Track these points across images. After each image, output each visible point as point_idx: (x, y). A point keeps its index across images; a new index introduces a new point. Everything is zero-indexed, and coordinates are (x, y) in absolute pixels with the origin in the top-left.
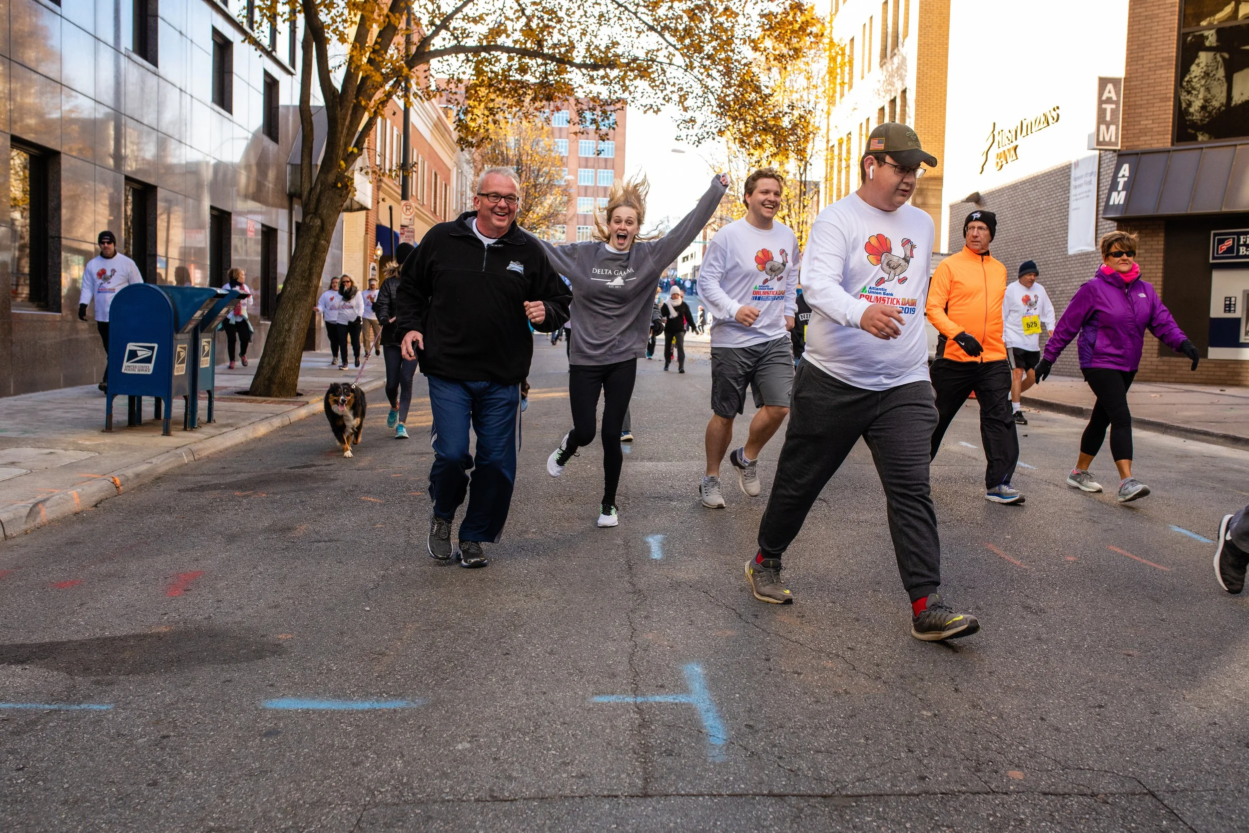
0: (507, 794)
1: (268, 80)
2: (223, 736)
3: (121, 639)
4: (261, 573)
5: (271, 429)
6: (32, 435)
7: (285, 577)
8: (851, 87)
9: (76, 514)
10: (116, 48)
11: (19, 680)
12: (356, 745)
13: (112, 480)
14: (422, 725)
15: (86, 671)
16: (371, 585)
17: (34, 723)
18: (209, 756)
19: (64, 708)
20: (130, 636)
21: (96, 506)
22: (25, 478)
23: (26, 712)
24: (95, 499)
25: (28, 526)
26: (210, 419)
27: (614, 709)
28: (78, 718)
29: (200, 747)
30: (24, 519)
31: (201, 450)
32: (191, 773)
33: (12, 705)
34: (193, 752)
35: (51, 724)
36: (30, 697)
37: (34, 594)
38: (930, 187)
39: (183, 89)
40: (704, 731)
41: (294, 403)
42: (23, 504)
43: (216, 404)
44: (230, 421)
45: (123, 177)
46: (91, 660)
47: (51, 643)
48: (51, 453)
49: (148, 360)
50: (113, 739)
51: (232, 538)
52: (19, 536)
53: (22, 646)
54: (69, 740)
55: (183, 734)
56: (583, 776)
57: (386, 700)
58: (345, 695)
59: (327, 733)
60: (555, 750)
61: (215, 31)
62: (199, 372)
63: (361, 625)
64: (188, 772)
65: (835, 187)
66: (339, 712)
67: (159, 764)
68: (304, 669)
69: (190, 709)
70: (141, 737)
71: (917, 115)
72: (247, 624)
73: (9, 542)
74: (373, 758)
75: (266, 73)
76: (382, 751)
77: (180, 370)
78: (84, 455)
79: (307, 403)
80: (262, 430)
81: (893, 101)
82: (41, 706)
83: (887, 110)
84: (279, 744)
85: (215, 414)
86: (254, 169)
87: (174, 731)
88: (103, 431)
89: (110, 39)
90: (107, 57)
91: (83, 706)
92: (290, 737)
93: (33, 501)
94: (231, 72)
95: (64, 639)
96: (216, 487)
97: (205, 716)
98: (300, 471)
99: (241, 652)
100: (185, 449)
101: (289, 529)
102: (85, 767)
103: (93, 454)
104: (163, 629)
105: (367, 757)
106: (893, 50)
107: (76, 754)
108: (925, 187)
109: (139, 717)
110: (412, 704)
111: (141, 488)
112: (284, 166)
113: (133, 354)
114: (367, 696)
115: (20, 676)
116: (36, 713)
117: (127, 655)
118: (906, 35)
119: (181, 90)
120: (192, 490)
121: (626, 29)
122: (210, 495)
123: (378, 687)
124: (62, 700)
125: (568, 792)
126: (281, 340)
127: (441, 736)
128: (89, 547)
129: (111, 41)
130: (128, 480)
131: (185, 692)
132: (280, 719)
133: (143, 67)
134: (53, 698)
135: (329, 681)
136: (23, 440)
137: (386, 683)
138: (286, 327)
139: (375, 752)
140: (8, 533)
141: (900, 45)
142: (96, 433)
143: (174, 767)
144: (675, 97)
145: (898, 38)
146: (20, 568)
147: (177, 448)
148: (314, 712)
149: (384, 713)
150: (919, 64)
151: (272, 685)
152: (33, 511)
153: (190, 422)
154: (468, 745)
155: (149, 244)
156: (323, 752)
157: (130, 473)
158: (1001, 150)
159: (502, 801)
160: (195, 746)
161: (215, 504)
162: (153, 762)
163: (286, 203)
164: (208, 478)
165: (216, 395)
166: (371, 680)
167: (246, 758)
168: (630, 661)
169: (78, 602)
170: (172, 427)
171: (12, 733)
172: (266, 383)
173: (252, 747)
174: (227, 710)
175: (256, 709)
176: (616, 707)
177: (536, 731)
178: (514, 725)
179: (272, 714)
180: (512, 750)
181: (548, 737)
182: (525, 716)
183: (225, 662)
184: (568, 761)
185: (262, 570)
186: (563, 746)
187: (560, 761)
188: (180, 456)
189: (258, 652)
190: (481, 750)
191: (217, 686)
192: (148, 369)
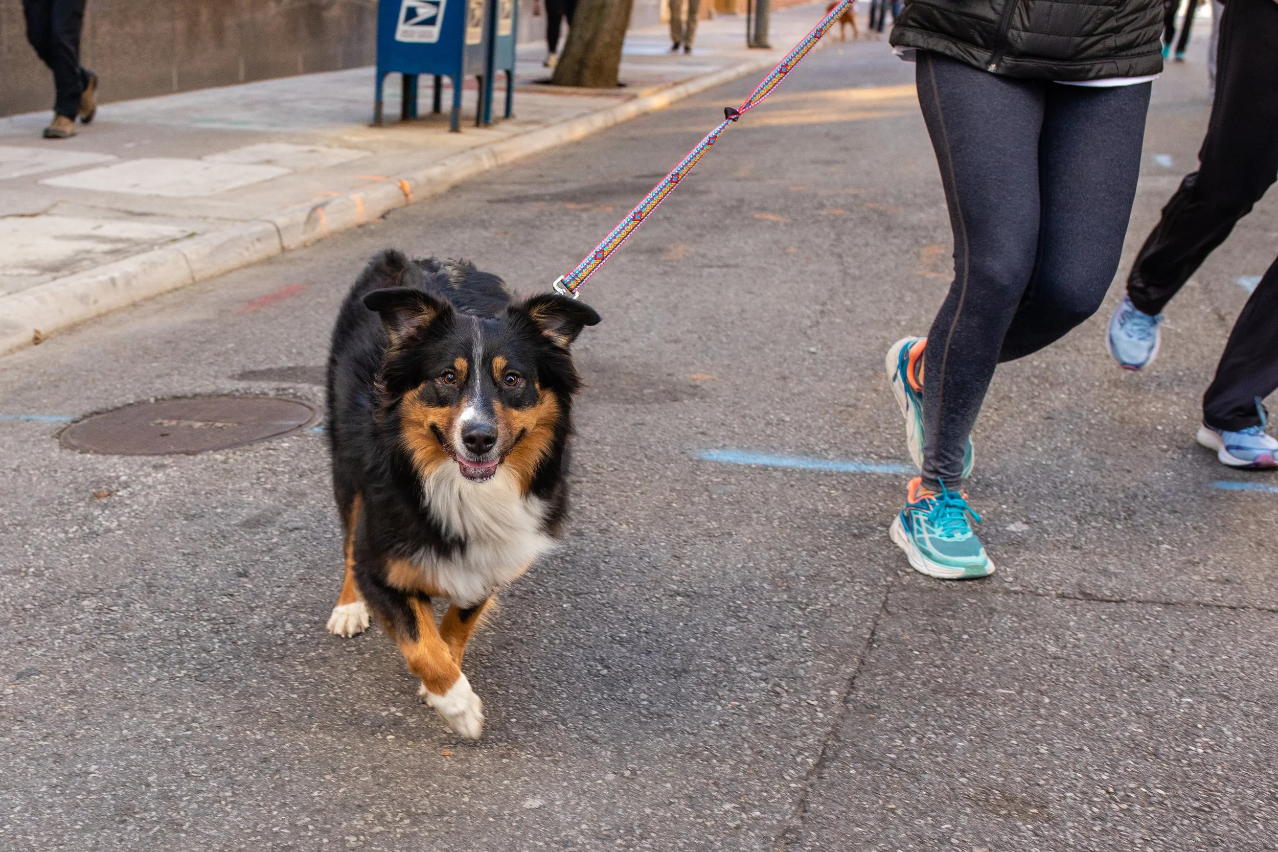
0: (1108, 593)
2: (655, 487)
6: (283, 129)
7: (676, 307)
9: (360, 226)
13: (398, 185)
16: (808, 323)
18: (643, 509)
21: (383, 217)
22: (291, 178)
24: (381, 208)
25: (308, 236)
26: (508, 113)
27: (1255, 501)
29: (627, 497)
30: (302, 227)
31: (504, 152)
32: (625, 526)
34: (620, 503)
41: (617, 96)
42: (297, 208)
43: (517, 97)
44: (535, 117)
48: (312, 151)
49: (431, 21)
52: (297, 249)
56: (1228, 581)
57: (878, 463)
58: (814, 452)
59: (803, 495)
60: (1169, 544)
62: (497, 41)
63: (808, 369)
64: (621, 524)
66: (811, 472)
68: (743, 417)
69: (598, 453)
72: (641, 360)
73: (289, 256)
77: (474, 36)
78: (354, 155)
79: (635, 96)
80: (579, 130)
85: (515, 108)
88: (372, 126)
93: (309, 204)
96: (538, 198)
97: (622, 462)
99: (645, 391)
100: (484, 148)
103: (365, 153)
111: (435, 198)
113: (411, 13)
114: (847, 455)
120: (500, 201)
122: (532, 208)
123: (859, 445)
125: (1208, 599)
130: (418, 185)
132: (728, 473)
135: (785, 434)
137: (871, 442)
140: (286, 244)
142: (362, 128)
147: (472, 148)
148: (775, 468)
149: (879, 477)
151: (703, 433)
152: (311, 218)
153: (483, 118)
154: (1026, 527)
156: (804, 517)
157: (420, 177)
159: (1102, 600)
160: (620, 496)
161: (543, 218)
164: (521, 187)
165: (516, 84)
166: (846, 436)
167: (697, 515)
170: (462, 123)
173: (699, 504)
174: (650, 459)
175: (691, 460)
176: (1256, 497)
177: (1130, 519)
178: (1092, 507)
179: (715, 467)
180: (1099, 538)
181: (1154, 527)
182: (1106, 498)
183: (627, 401)
184: (1197, 560)
185: (639, 297)
186: (1182, 540)
187: (1183, 558)
188: (478, 158)
189: (670, 393)
190: (1048, 534)
191: (626, 429)
192: (432, 34)
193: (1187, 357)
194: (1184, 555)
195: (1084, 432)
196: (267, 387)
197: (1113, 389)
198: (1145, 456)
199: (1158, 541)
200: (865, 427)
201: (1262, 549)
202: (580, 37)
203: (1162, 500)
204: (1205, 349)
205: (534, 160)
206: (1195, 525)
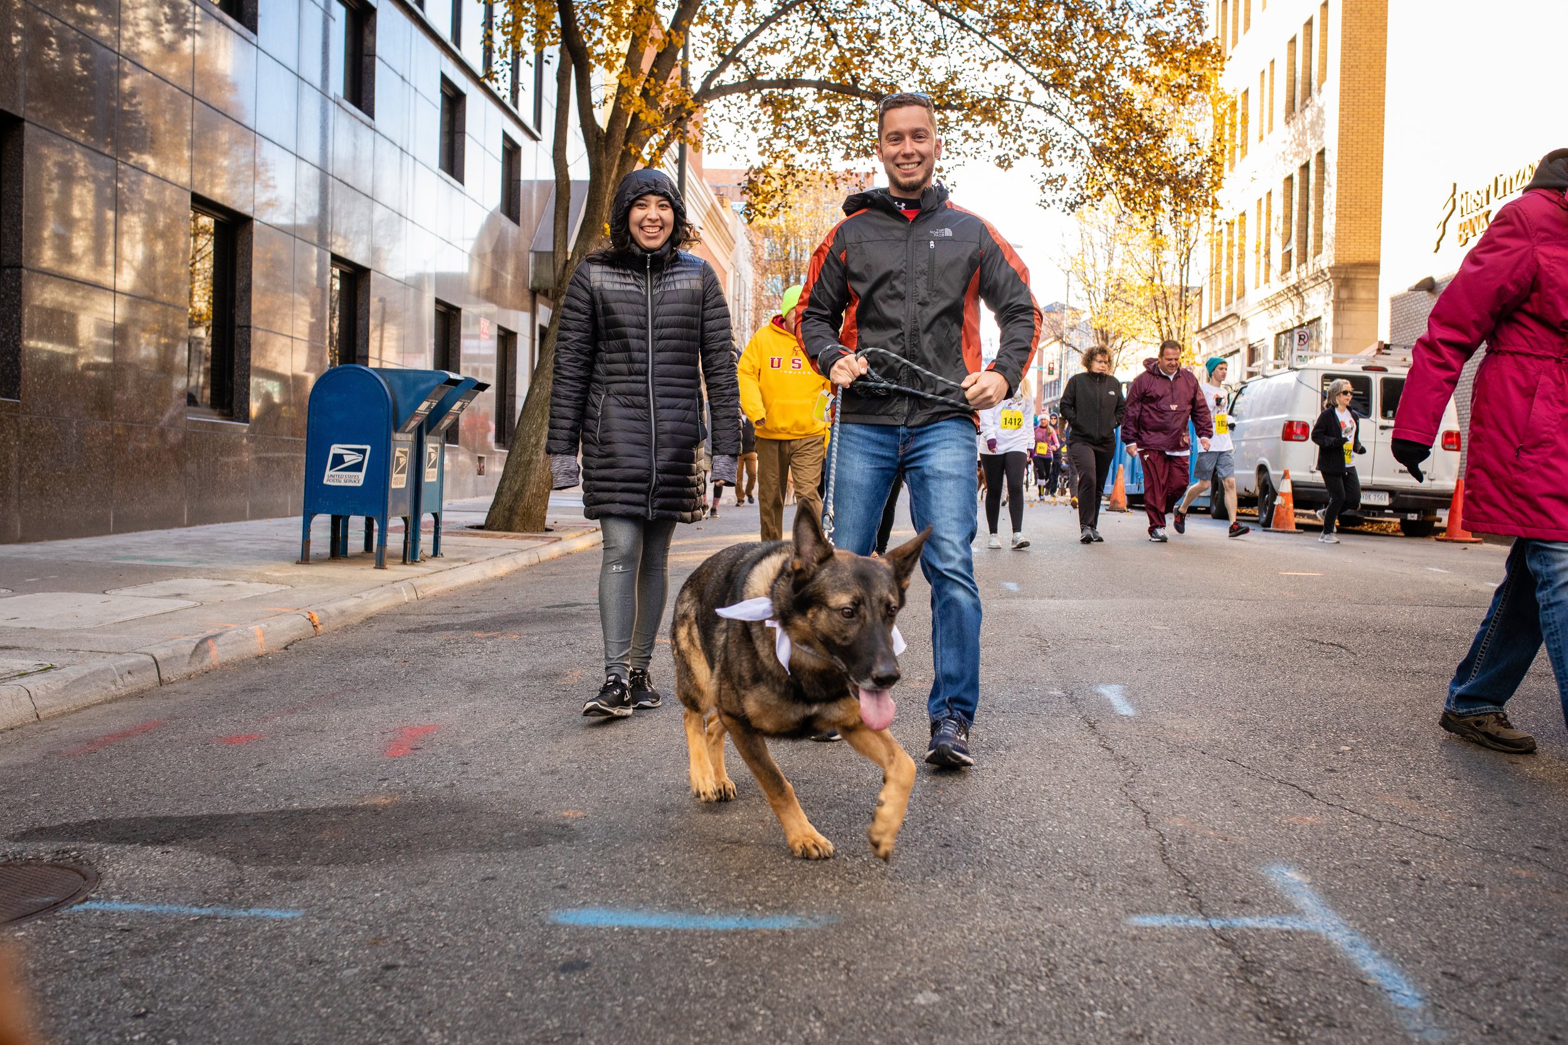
1: (508, 146)
2: (490, 969)
3: (315, 812)
4: (523, 728)
5: (515, 566)
6: (206, 566)
7: (560, 734)
8: (1244, 153)
9: (258, 657)
10: (324, 91)
11: (155, 869)
12: (729, 992)
13: (308, 616)
14: (839, 959)
15: (262, 857)
17: (172, 936)
18: (467, 1003)
19: (224, 913)
20: (332, 809)
21: (286, 648)
22: (193, 611)
23: (162, 918)
24: (285, 639)
25: (191, 669)
26: (436, 553)
27: (1180, 939)
28: (245, 931)
29: (451, 986)
30: (187, 660)
31: (426, 586)
32: (437, 1034)
33: (139, 906)
34: (440, 996)
35: (200, 940)
36: (171, 894)
37: (191, 751)
38: (1359, 276)
39: (405, 148)
40: (1370, 981)
41: (543, 539)
42: (187, 638)
43: (444, 539)
44: (462, 556)
45: (329, 255)
46: (270, 842)
47: (211, 817)
48: (229, 585)
49: (357, 467)
50: (301, 968)
51: (475, 687)
52: (179, 681)
53: (166, 819)
54: (227, 968)
55: (420, 963)
57: (763, 916)
58: (689, 905)
59: (672, 969)
60: (1103, 1009)
61: (445, 80)
62: (424, 487)
64: (432, 1031)
65: (1224, 289)
66: (685, 932)
67: (381, 1015)
68: (613, 862)
69: (430, 921)
70: (348, 966)
71: (1340, 182)
72: (511, 795)
73: (165, 688)
74: (765, 1016)
75: (506, 137)
76: (779, 1003)
77: (399, 481)
78: (272, 588)
79: (560, 539)
80: (504, 567)
81: (1305, 167)
82: (186, 910)
83: (1296, 180)
84: (591, 985)
85: (443, 548)
86: (489, 258)
87: (404, 958)
88: (298, 563)
89: (317, 79)
90: (312, 102)
91: (253, 912)
92: (607, 975)
93: (202, 636)
94: (463, 132)
95: (231, 810)
96: (447, 627)
97: (456, 934)
98: (562, 610)
99: (506, 835)
100: (406, 583)
101: (556, 675)
102: (251, 1016)
103: (283, 588)
104: (381, 800)
105: (754, 1015)
106: (1303, 101)
107: (237, 991)
108: (1352, 276)
109: (345, 932)
110: (810, 922)
111: (346, 629)
112: (526, 254)
113: (338, 460)
114: (727, 907)
115: (158, 862)
116: (176, 921)
117: (326, 835)
118: (1323, 78)
119: (402, 149)
120: (415, 631)
121: (968, 60)
122: (440, 637)
123: (742, 893)
124: (221, 901)
126: (526, 458)
127: (879, 979)
128: (274, 695)
129: (317, 82)
130: (329, 617)
131: (421, 893)
132: (584, 942)
133: (356, 117)
134: (206, 897)
135: (659, 883)
136: (195, 570)
137: (755, 888)
138: (533, 440)
139: (765, 1005)
140: (164, 677)
141: (1314, 93)
142: (289, 565)
143: (408, 1022)
144: (1034, 148)
145: (1310, 85)
146: (176, 718)
147: (393, 582)
148: (642, 932)
149: (764, 936)
150: (1342, 116)
151: (563, 887)
152: (200, 649)
153: (410, 555)
154: (935, 998)
155: (359, 342)
156: (671, 1001)
157: (332, 608)
158: (1466, 218)
160: (442, 985)
161: (448, 646)
162: (369, 1010)
163: (527, 303)
164: (434, 618)
165: (443, 528)
166: (728, 882)
167: (535, 1008)
168: (1164, 859)
169: (255, 762)
170: (387, 561)
171: (135, 952)
172: (507, 513)
173: (542, 990)
174: (492, 926)
175: (542, 925)
176: (1180, 935)
177: (1053, 975)
178: (1007, 962)
179: (570, 934)
180: (1022, 1007)
181: (1081, 985)
182: (1021, 948)
183: (482, 849)
184: (1139, 1032)
185: (525, 724)
186: (1115, 1002)
187: (1123, 1030)
188: (399, 592)
189: (533, 836)
190: (964, 1006)
191: (472, 886)
192: (358, 479)
193: (1070, 768)
194: (1124, 1026)
195: (985, 861)
196: (45, 849)
197: (1006, 807)
198: (1052, 888)
199: (1090, 1006)
200: (749, 868)
201: (1206, 1007)
202: (510, 489)
203: (1083, 945)
204: (1085, 759)
205: (455, 593)
206: (1126, 978)
